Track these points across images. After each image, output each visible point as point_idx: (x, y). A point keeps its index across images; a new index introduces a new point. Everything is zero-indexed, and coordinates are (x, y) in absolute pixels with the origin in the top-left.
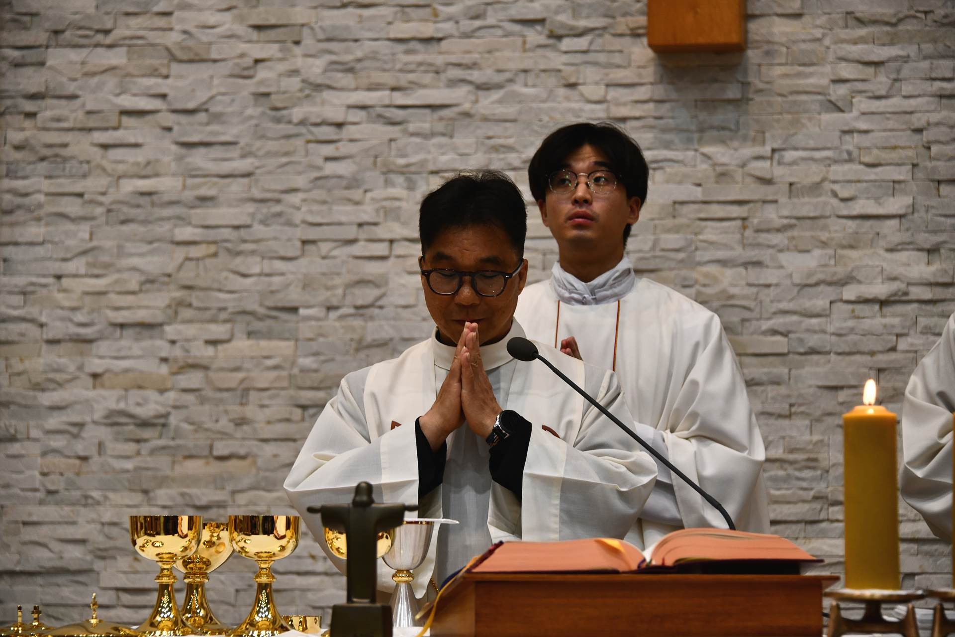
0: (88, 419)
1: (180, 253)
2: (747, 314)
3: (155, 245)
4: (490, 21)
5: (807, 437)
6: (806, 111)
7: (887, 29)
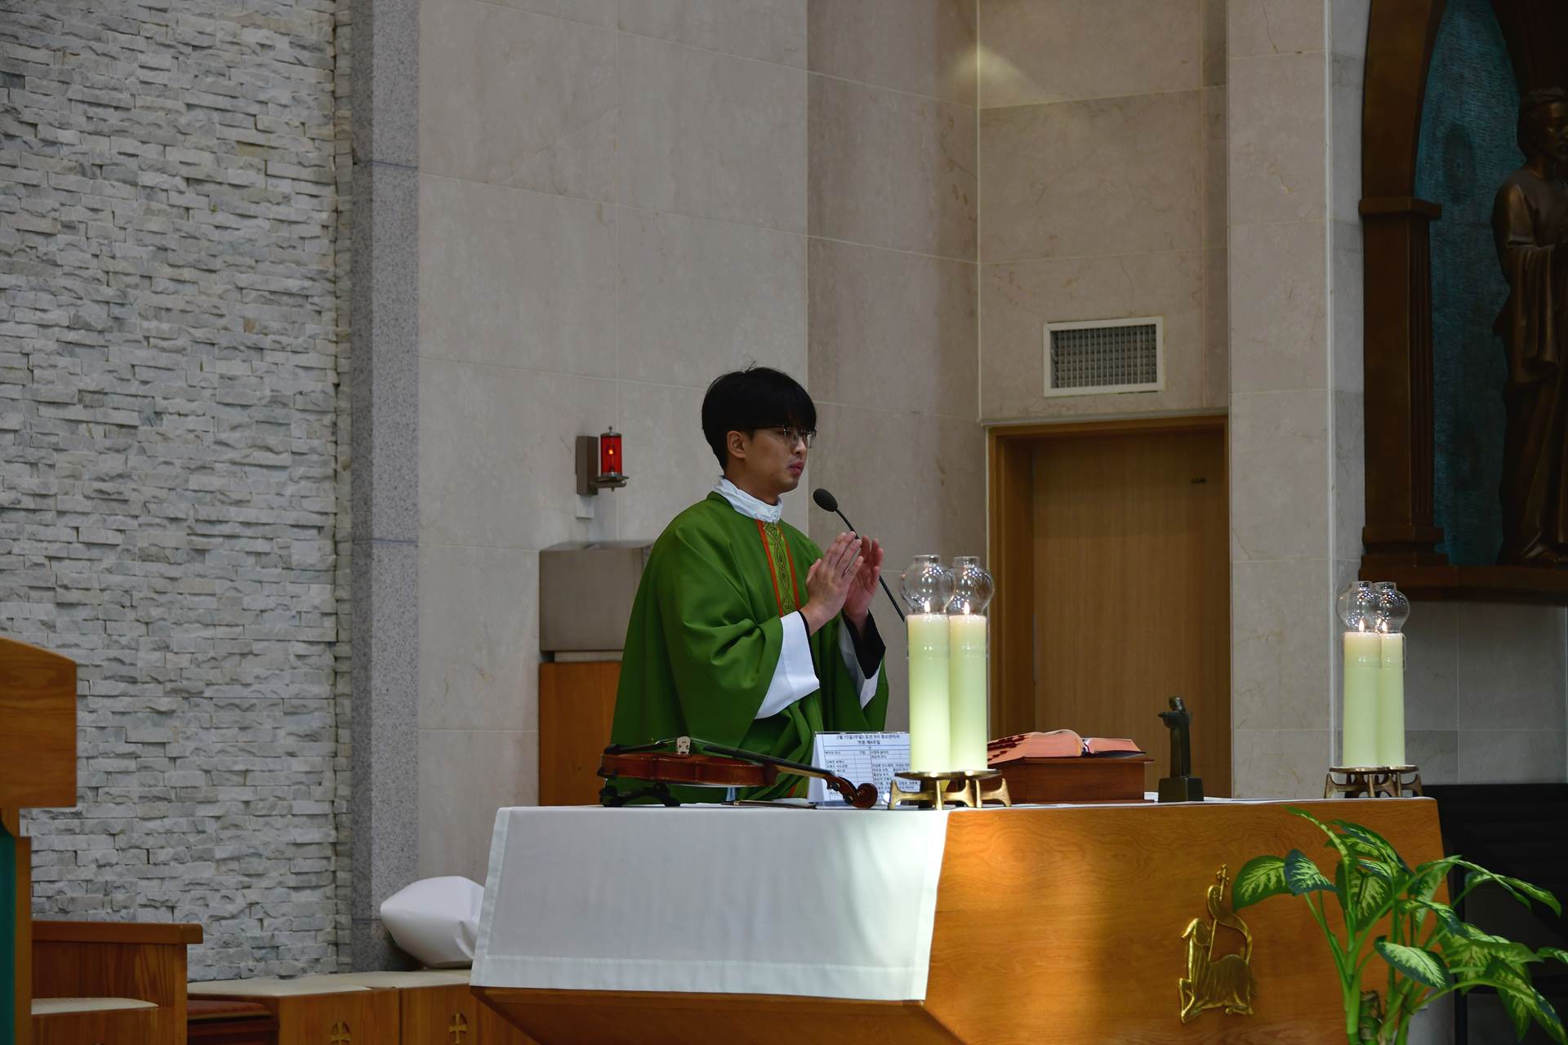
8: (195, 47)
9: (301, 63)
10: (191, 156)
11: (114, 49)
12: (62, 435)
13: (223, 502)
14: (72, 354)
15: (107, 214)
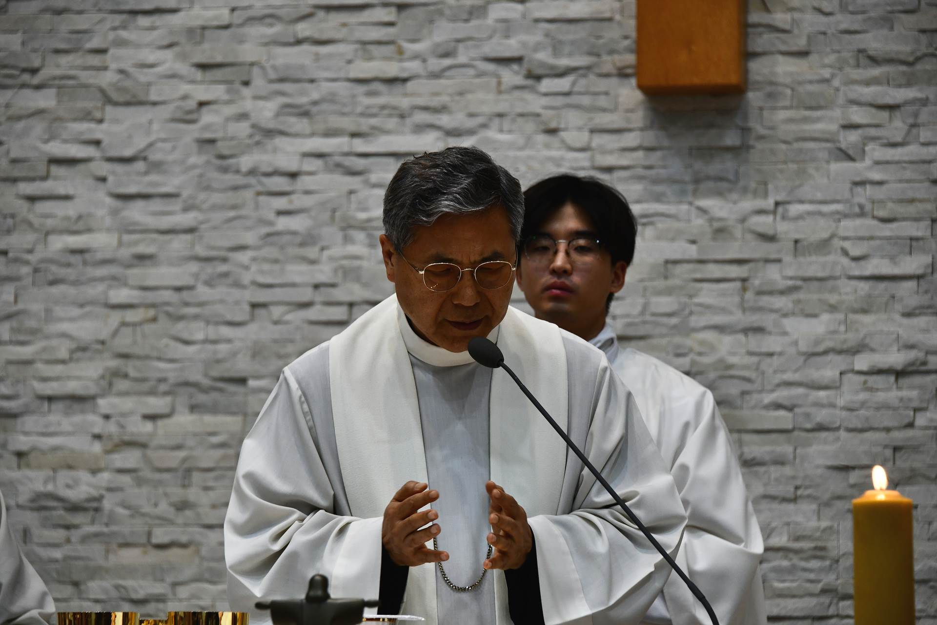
0: (12, 503)
1: (116, 318)
2: (747, 386)
3: (88, 309)
4: (462, 59)
5: (813, 523)
6: (813, 160)
7: (903, 68)
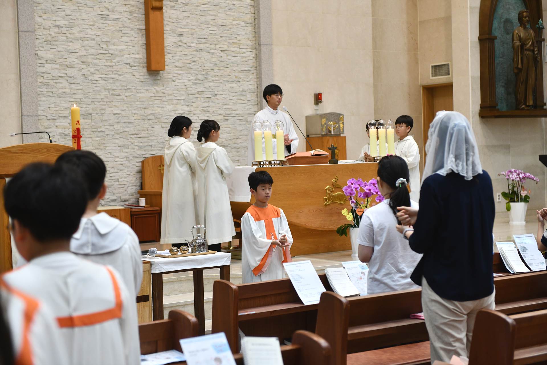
0: (55, 134)
4: (121, 63)
6: (170, 82)
8: (222, 26)
9: (247, 27)
10: (222, 46)
11: (203, 28)
12: (194, 100)
13: (231, 110)
14: (196, 85)
15: (203, 59)
